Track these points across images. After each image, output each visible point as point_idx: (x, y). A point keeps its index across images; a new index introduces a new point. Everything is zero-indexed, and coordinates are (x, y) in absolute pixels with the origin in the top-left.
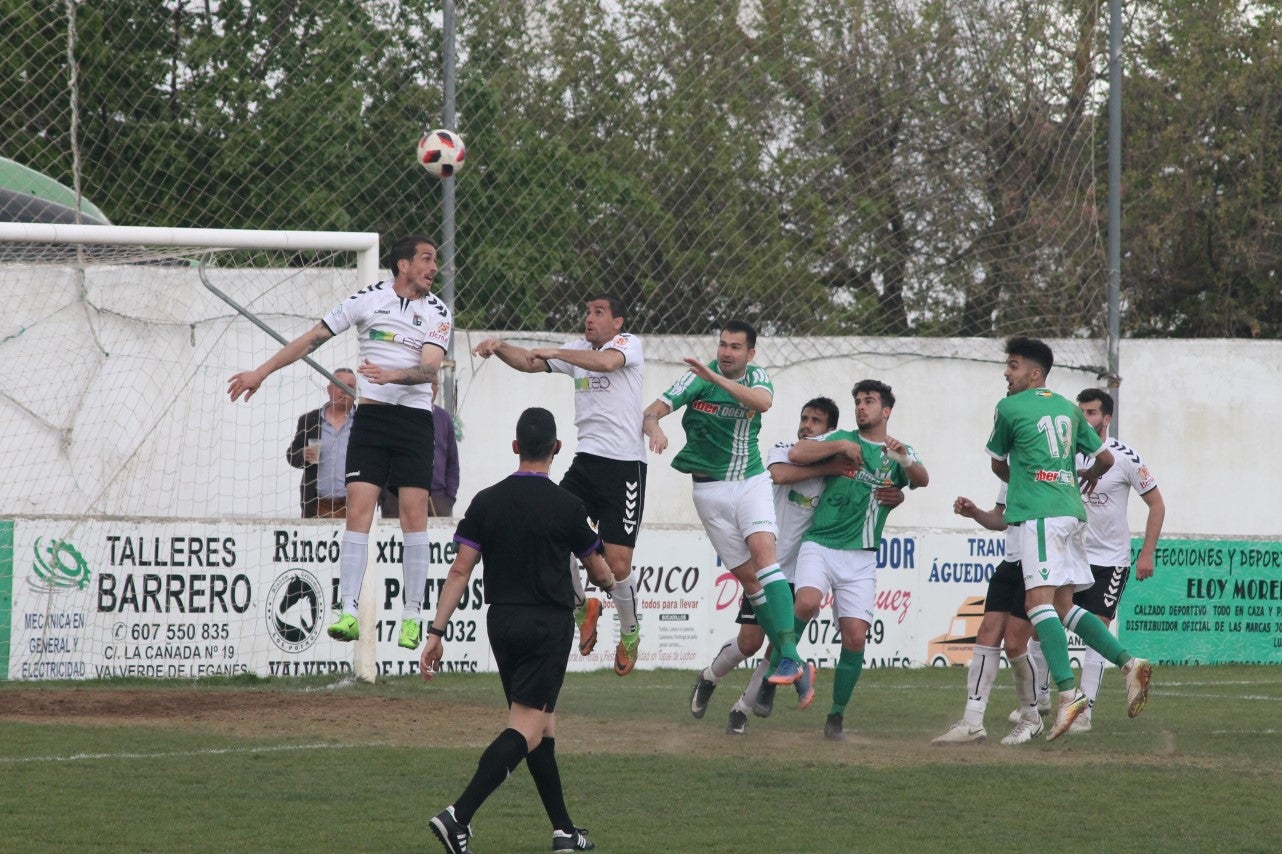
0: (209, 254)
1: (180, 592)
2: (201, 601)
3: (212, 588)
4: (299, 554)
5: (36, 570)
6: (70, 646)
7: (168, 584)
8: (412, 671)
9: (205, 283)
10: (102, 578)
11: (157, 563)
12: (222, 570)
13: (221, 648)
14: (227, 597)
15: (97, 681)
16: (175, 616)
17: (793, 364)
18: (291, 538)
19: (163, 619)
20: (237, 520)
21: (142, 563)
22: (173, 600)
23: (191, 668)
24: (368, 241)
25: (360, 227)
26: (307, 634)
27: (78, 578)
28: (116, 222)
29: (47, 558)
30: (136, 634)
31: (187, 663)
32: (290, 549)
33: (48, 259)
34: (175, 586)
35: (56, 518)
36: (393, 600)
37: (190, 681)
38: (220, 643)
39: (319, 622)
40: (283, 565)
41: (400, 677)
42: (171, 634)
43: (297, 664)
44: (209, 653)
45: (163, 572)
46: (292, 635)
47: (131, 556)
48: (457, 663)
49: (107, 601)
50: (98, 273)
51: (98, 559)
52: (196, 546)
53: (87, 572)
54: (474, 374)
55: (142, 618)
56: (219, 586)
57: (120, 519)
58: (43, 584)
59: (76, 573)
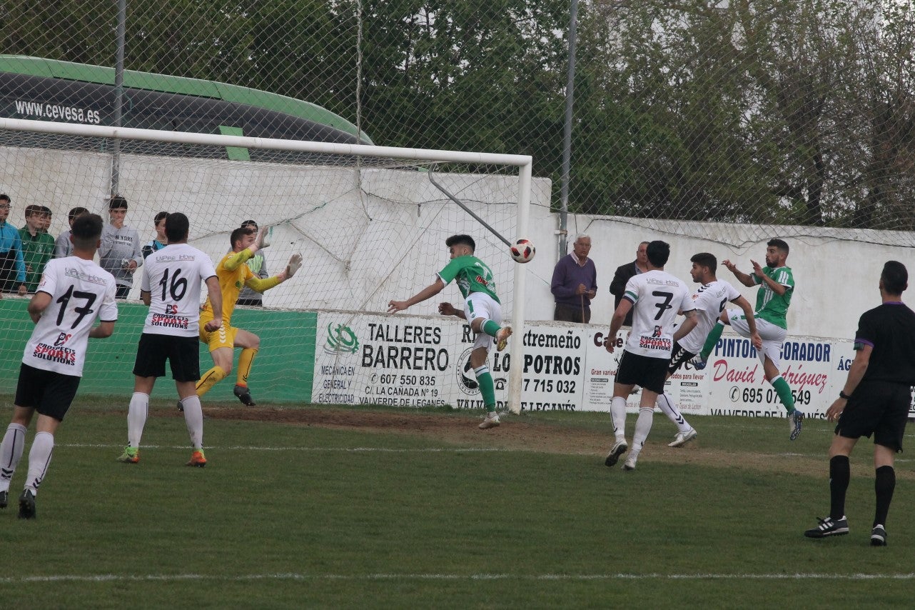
0: (435, 164)
1: (408, 358)
2: (420, 363)
3: (427, 356)
5: (329, 341)
6: (346, 385)
7: (402, 353)
8: (538, 408)
9: (432, 181)
10: (366, 347)
11: (397, 340)
12: (432, 346)
13: (430, 390)
14: (435, 361)
15: (361, 407)
16: (406, 371)
17: (762, 240)
19: (399, 372)
21: (388, 340)
22: (404, 362)
23: (412, 401)
24: (526, 160)
26: (479, 384)
27: (352, 347)
28: (377, 144)
29: (335, 334)
30: (383, 381)
31: (412, 398)
35: (341, 312)
36: (528, 367)
37: (413, 409)
38: (430, 388)
40: (467, 344)
41: (531, 411)
42: (402, 381)
43: (473, 402)
44: (424, 393)
45: (399, 345)
46: (471, 385)
47: (382, 336)
48: (563, 405)
50: (368, 172)
51: (363, 337)
52: (418, 331)
53: (357, 343)
55: (387, 371)
56: (430, 355)
57: (376, 314)
58: (333, 349)
59: (351, 344)
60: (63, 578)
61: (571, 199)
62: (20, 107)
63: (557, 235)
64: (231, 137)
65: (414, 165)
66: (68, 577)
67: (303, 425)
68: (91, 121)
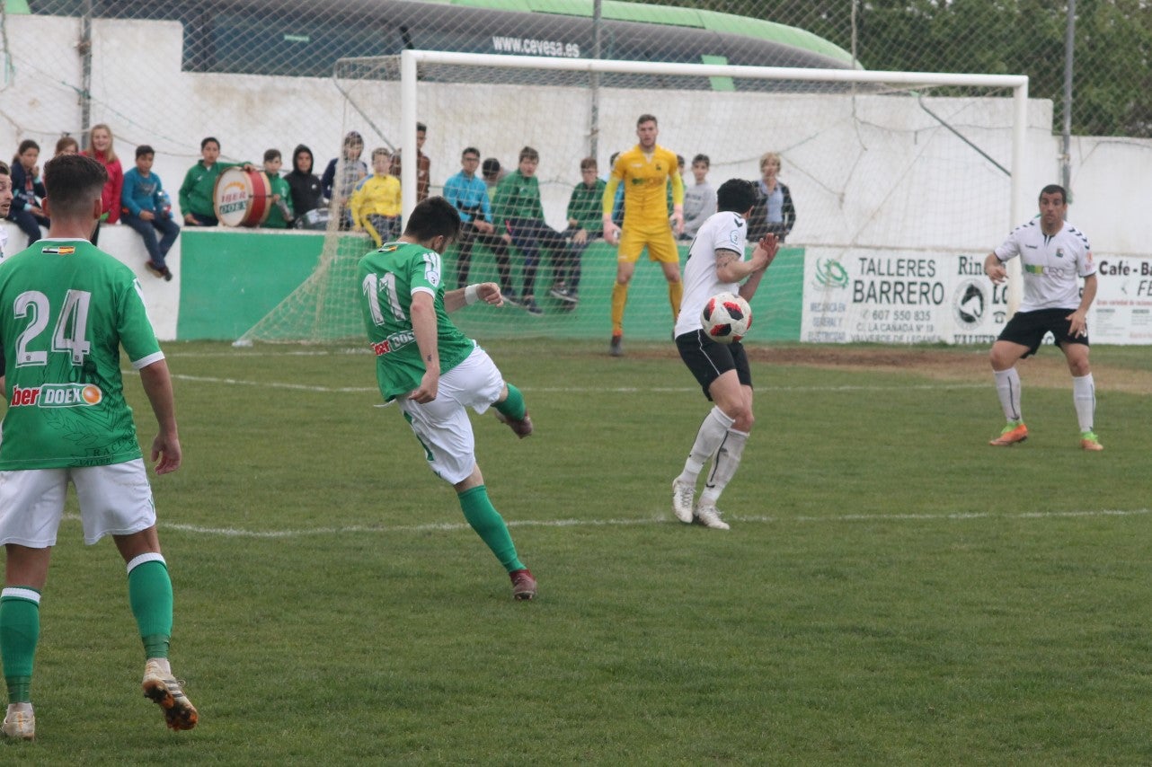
0: (925, 89)
1: (888, 291)
2: (913, 297)
3: (921, 289)
4: (973, 270)
5: (818, 277)
6: (837, 323)
7: (895, 288)
9: (923, 106)
10: (857, 282)
11: (889, 274)
12: (927, 279)
13: (925, 326)
14: (930, 295)
15: (853, 345)
16: (899, 306)
18: (969, 261)
19: (892, 308)
20: (936, 249)
21: (880, 274)
22: (898, 296)
23: (907, 338)
24: (1022, 80)
25: (1018, 72)
26: (976, 318)
27: (843, 282)
28: (867, 69)
29: (824, 270)
30: (875, 317)
31: (906, 334)
32: (968, 267)
33: (824, 91)
34: (899, 288)
35: (830, 246)
37: (906, 346)
38: (925, 323)
39: (984, 311)
40: (964, 277)
42: (896, 317)
43: (971, 336)
44: (919, 329)
45: (892, 280)
46: (969, 319)
47: (874, 270)
49: (859, 296)
50: (864, 100)
51: (854, 271)
52: (912, 265)
53: (847, 278)
54: (1082, 163)
55: (879, 307)
56: (925, 289)
57: (867, 247)
58: (822, 285)
59: (840, 279)
60: (523, 523)
61: (1073, 122)
62: (498, 43)
63: (1060, 160)
64: (713, 67)
65: (903, 90)
66: (528, 522)
67: (789, 365)
68: (570, 55)
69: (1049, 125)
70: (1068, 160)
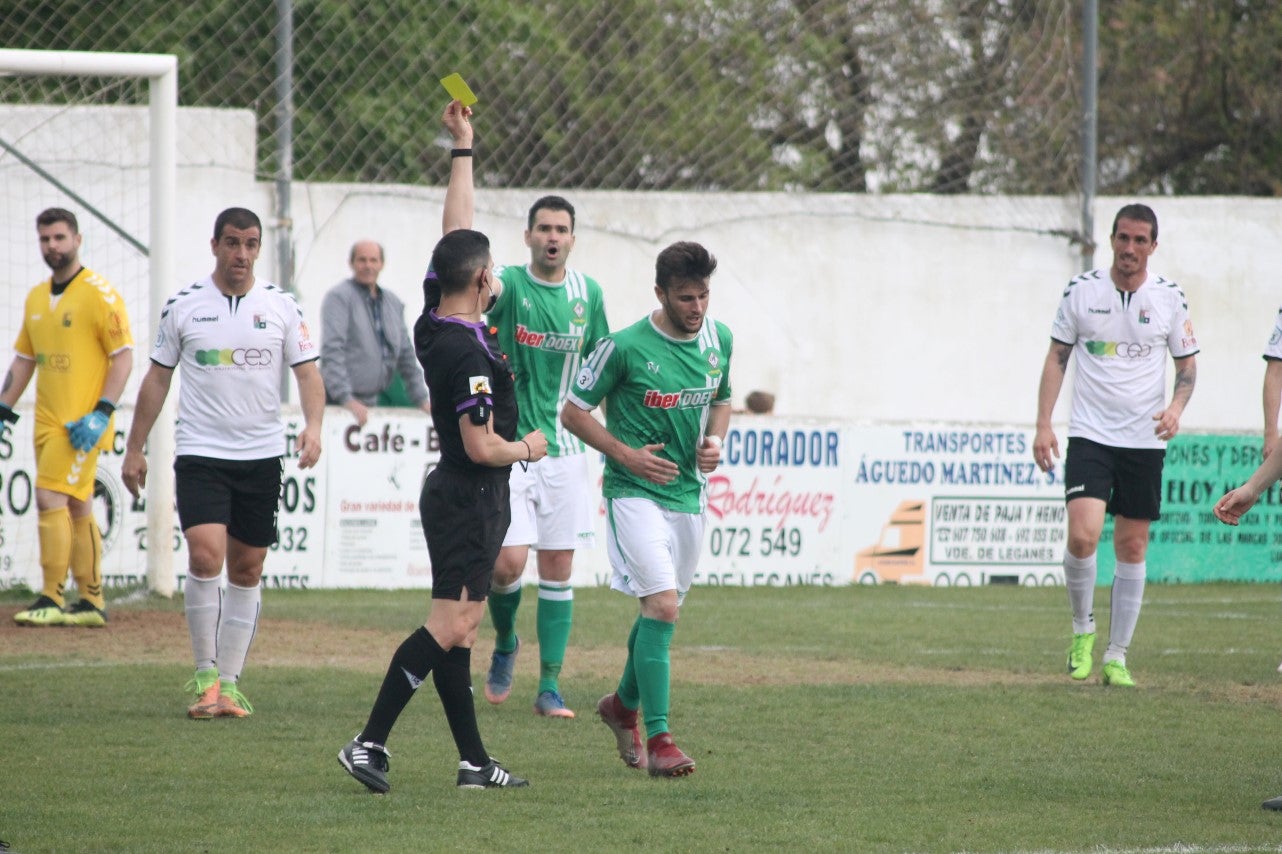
14: (2, 496)
24: (164, 64)
48: (284, 577)
54: (316, 236)
69: (250, 161)
70: (290, 228)
